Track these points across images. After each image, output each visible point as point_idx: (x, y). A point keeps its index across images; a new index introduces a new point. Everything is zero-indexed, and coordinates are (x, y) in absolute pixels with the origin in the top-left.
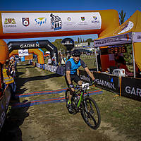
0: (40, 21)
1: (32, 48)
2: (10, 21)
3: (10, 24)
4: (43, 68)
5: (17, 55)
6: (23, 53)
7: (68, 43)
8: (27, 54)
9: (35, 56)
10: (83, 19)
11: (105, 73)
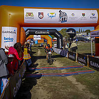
3: (29, 17)
5: (32, 39)
6: (37, 38)
7: (71, 32)
11: (98, 57)
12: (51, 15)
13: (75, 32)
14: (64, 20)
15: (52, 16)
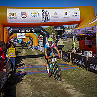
1: (28, 32)
2: (13, 14)
3: (13, 17)
4: (36, 49)
7: (59, 29)
9: (31, 39)
10: (66, 13)
11: (79, 54)
12: (34, 14)
14: (47, 19)
15: (35, 16)
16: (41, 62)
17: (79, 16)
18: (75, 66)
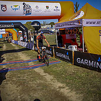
0: (15, 8)
1: (8, 28)
4: (16, 43)
6: (1, 32)
7: (36, 25)
8: (5, 33)
10: (47, 7)
11: (63, 48)
13: (40, 24)
16: (23, 56)
17: (60, 10)
18: (59, 60)
